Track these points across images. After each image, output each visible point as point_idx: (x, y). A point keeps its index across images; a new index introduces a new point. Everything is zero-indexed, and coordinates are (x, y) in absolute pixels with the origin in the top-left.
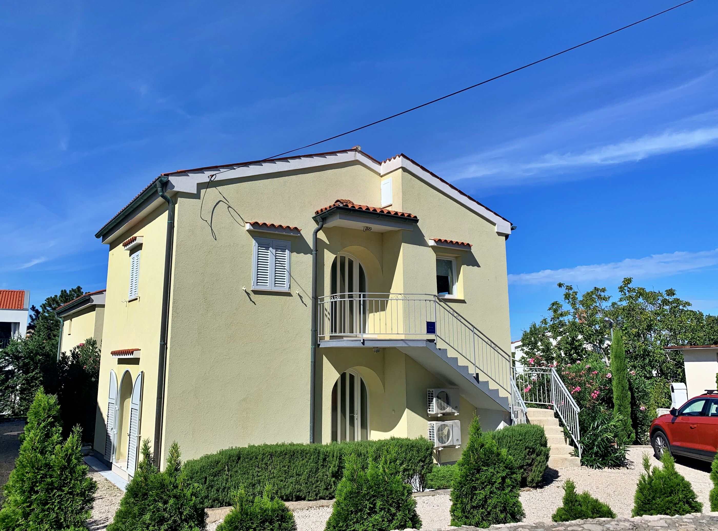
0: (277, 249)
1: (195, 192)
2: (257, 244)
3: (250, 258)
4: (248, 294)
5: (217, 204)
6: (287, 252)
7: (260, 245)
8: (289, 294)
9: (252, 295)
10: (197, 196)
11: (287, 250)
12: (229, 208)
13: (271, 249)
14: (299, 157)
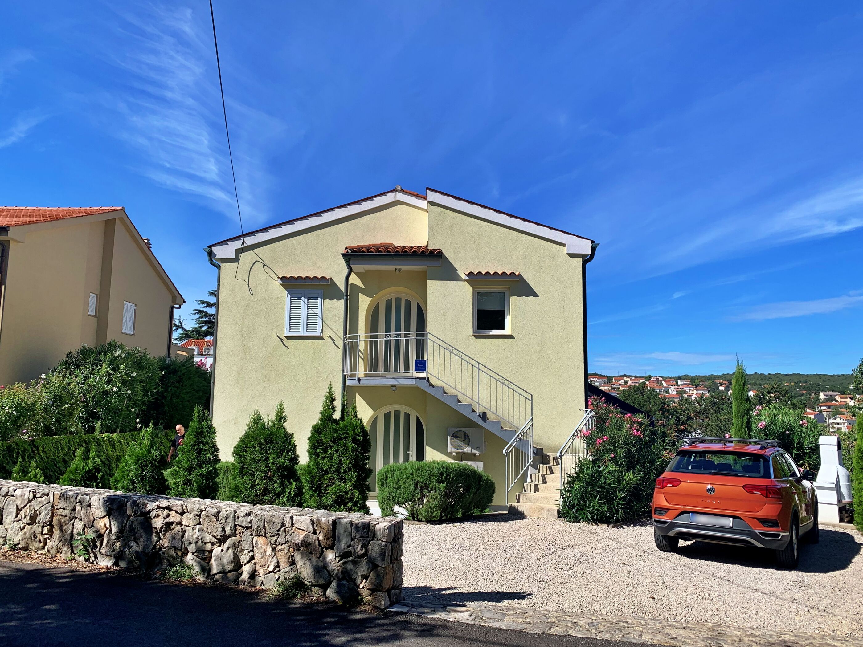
0: (309, 298)
1: (234, 257)
2: (289, 296)
3: (283, 309)
4: (281, 340)
5: (254, 264)
6: (320, 300)
7: (292, 296)
8: (321, 338)
9: (285, 340)
10: (236, 260)
11: (319, 299)
12: (265, 267)
13: (303, 298)
14: (332, 209)
